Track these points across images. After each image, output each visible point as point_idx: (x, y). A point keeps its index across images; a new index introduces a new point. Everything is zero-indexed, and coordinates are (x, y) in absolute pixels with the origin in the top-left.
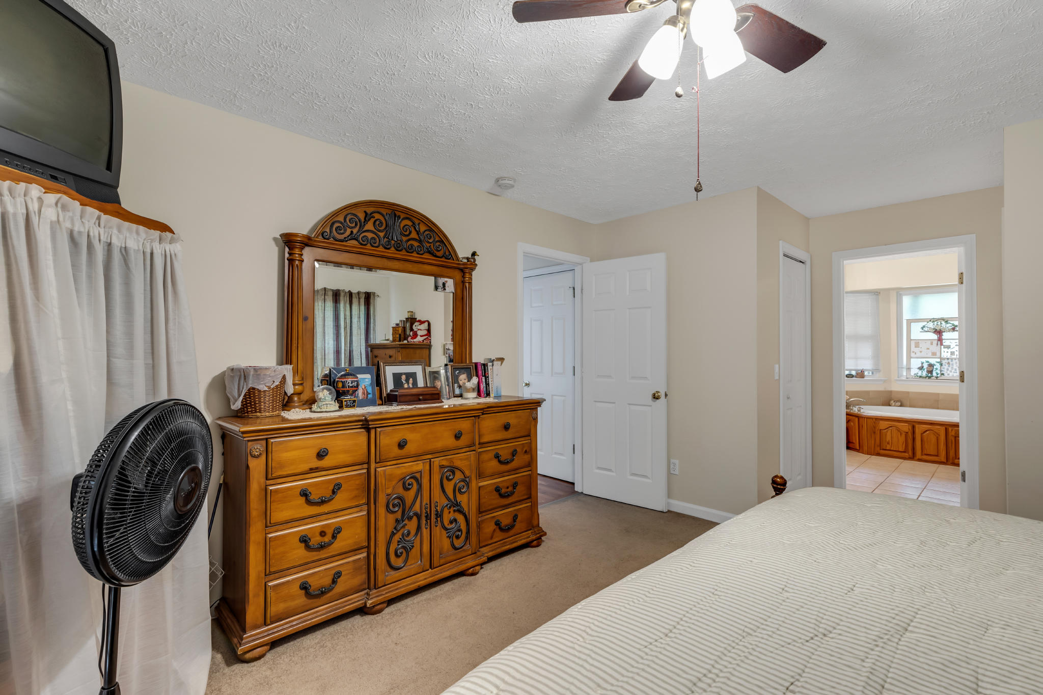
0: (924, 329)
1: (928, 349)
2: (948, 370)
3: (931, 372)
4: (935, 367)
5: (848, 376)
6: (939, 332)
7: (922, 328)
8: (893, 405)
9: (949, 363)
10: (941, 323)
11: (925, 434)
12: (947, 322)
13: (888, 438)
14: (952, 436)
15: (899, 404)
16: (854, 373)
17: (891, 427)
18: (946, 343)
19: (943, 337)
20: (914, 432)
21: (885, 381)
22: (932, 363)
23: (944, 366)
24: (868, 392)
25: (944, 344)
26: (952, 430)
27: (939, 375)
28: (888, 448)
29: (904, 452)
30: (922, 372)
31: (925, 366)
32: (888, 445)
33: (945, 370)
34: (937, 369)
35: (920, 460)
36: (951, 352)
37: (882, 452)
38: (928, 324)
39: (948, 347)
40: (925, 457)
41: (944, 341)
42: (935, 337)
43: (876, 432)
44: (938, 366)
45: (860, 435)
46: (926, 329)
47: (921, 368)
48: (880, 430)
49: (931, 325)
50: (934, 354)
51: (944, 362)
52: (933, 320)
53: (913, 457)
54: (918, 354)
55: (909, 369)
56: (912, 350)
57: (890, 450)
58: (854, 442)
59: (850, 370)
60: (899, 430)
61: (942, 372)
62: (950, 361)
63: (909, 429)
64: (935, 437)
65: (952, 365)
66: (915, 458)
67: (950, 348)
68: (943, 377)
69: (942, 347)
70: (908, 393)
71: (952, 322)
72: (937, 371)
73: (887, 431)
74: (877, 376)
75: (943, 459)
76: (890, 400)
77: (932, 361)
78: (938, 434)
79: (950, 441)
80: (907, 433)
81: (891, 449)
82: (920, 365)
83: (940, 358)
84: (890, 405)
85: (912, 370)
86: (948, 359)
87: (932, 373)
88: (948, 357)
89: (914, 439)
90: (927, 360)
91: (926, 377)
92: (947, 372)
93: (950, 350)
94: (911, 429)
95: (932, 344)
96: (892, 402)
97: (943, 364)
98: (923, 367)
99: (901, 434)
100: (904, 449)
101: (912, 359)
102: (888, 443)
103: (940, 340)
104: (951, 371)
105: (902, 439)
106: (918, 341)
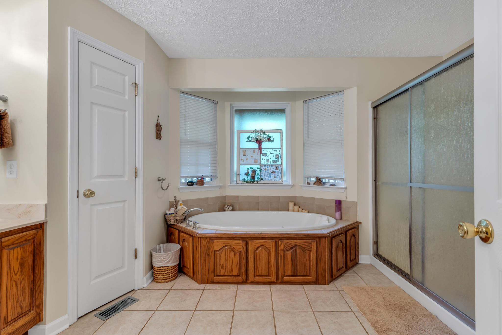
0: (249, 139)
1: (252, 156)
2: (265, 175)
3: (253, 177)
4: (257, 173)
5: (189, 184)
6: (259, 142)
7: (248, 138)
8: (227, 210)
9: (265, 169)
10: (260, 134)
11: (257, 251)
12: (264, 133)
13: (223, 261)
14: (281, 250)
15: (231, 208)
16: (195, 180)
17: (225, 246)
18: (264, 151)
19: (262, 147)
20: (247, 250)
21: (221, 187)
22: (255, 169)
23: (262, 172)
24: (206, 199)
25: (263, 152)
26: (281, 244)
27: (259, 180)
28: (222, 274)
29: (238, 276)
30: (248, 177)
31: (250, 172)
32: (222, 270)
33: (263, 175)
34: (258, 174)
35: (253, 283)
36: (267, 159)
37: (216, 279)
38: (252, 134)
39: (265, 155)
40: (258, 279)
41: (262, 150)
42: (256, 146)
43: (210, 255)
44: (258, 172)
45: (195, 258)
46: (250, 139)
47: (247, 174)
48: (214, 251)
49: (254, 136)
50: (256, 161)
51: (263, 168)
52: (255, 131)
53: (245, 282)
54: (245, 162)
55: (238, 175)
56: (241, 158)
57: (224, 276)
58: (188, 267)
59: (192, 177)
60: (232, 250)
61: (261, 177)
62: (266, 167)
63: (243, 247)
64: (267, 254)
65: (268, 171)
66: (248, 281)
67: (266, 156)
68: (262, 182)
69: (261, 154)
70: (238, 197)
71: (267, 134)
72: (258, 176)
73: (221, 253)
74: (216, 183)
75: (273, 279)
76: (225, 205)
77: (255, 167)
78: (269, 250)
79: (280, 256)
80: (241, 251)
81: (226, 274)
82: (246, 171)
83: (260, 165)
84: (225, 211)
85: (240, 175)
86: (265, 165)
87: (254, 179)
88: (265, 164)
89: (247, 258)
90: (251, 166)
91: (250, 182)
92: (264, 177)
93: (266, 158)
94: (244, 246)
95: (254, 152)
96: (226, 207)
97: (262, 170)
98: (248, 173)
99: (235, 255)
100: (237, 272)
101: (241, 166)
102: (222, 267)
103: (260, 148)
104: (267, 176)
105: (236, 260)
106: (245, 150)
